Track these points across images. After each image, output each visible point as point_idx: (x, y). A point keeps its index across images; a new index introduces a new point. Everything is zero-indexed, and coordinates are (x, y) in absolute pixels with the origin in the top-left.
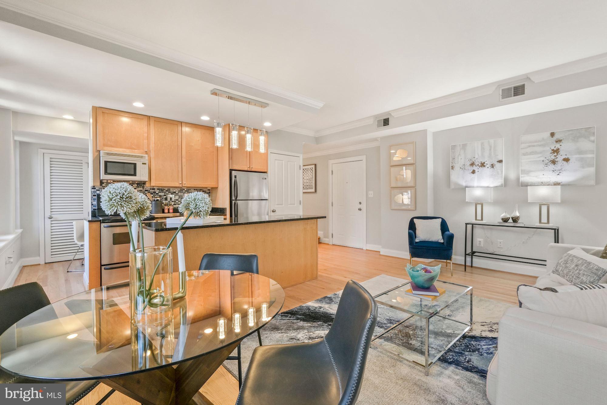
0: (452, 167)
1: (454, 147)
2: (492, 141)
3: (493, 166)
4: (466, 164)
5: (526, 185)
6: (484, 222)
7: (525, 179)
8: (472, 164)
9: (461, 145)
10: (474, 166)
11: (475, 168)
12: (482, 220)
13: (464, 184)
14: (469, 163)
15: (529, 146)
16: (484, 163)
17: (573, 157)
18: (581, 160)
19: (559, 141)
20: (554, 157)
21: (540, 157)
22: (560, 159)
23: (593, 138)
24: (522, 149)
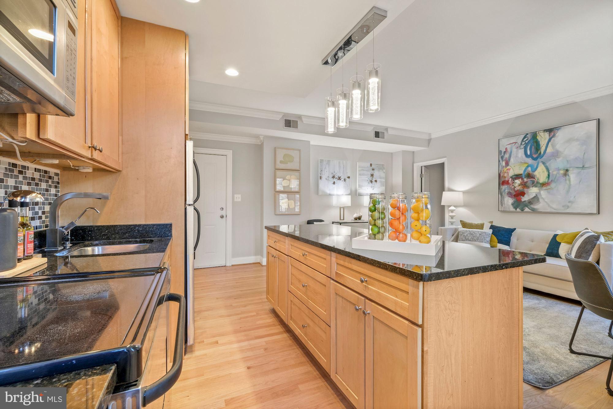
0: (320, 177)
1: (322, 161)
2: (344, 162)
4: (329, 177)
5: (360, 195)
6: (345, 221)
7: (360, 191)
8: (333, 177)
9: (327, 161)
11: (335, 180)
12: (344, 219)
13: (328, 192)
14: (331, 176)
15: (362, 170)
16: (340, 177)
17: (378, 180)
18: (381, 182)
19: (373, 169)
20: (371, 179)
21: (366, 178)
22: (373, 180)
23: (384, 171)
24: (359, 171)
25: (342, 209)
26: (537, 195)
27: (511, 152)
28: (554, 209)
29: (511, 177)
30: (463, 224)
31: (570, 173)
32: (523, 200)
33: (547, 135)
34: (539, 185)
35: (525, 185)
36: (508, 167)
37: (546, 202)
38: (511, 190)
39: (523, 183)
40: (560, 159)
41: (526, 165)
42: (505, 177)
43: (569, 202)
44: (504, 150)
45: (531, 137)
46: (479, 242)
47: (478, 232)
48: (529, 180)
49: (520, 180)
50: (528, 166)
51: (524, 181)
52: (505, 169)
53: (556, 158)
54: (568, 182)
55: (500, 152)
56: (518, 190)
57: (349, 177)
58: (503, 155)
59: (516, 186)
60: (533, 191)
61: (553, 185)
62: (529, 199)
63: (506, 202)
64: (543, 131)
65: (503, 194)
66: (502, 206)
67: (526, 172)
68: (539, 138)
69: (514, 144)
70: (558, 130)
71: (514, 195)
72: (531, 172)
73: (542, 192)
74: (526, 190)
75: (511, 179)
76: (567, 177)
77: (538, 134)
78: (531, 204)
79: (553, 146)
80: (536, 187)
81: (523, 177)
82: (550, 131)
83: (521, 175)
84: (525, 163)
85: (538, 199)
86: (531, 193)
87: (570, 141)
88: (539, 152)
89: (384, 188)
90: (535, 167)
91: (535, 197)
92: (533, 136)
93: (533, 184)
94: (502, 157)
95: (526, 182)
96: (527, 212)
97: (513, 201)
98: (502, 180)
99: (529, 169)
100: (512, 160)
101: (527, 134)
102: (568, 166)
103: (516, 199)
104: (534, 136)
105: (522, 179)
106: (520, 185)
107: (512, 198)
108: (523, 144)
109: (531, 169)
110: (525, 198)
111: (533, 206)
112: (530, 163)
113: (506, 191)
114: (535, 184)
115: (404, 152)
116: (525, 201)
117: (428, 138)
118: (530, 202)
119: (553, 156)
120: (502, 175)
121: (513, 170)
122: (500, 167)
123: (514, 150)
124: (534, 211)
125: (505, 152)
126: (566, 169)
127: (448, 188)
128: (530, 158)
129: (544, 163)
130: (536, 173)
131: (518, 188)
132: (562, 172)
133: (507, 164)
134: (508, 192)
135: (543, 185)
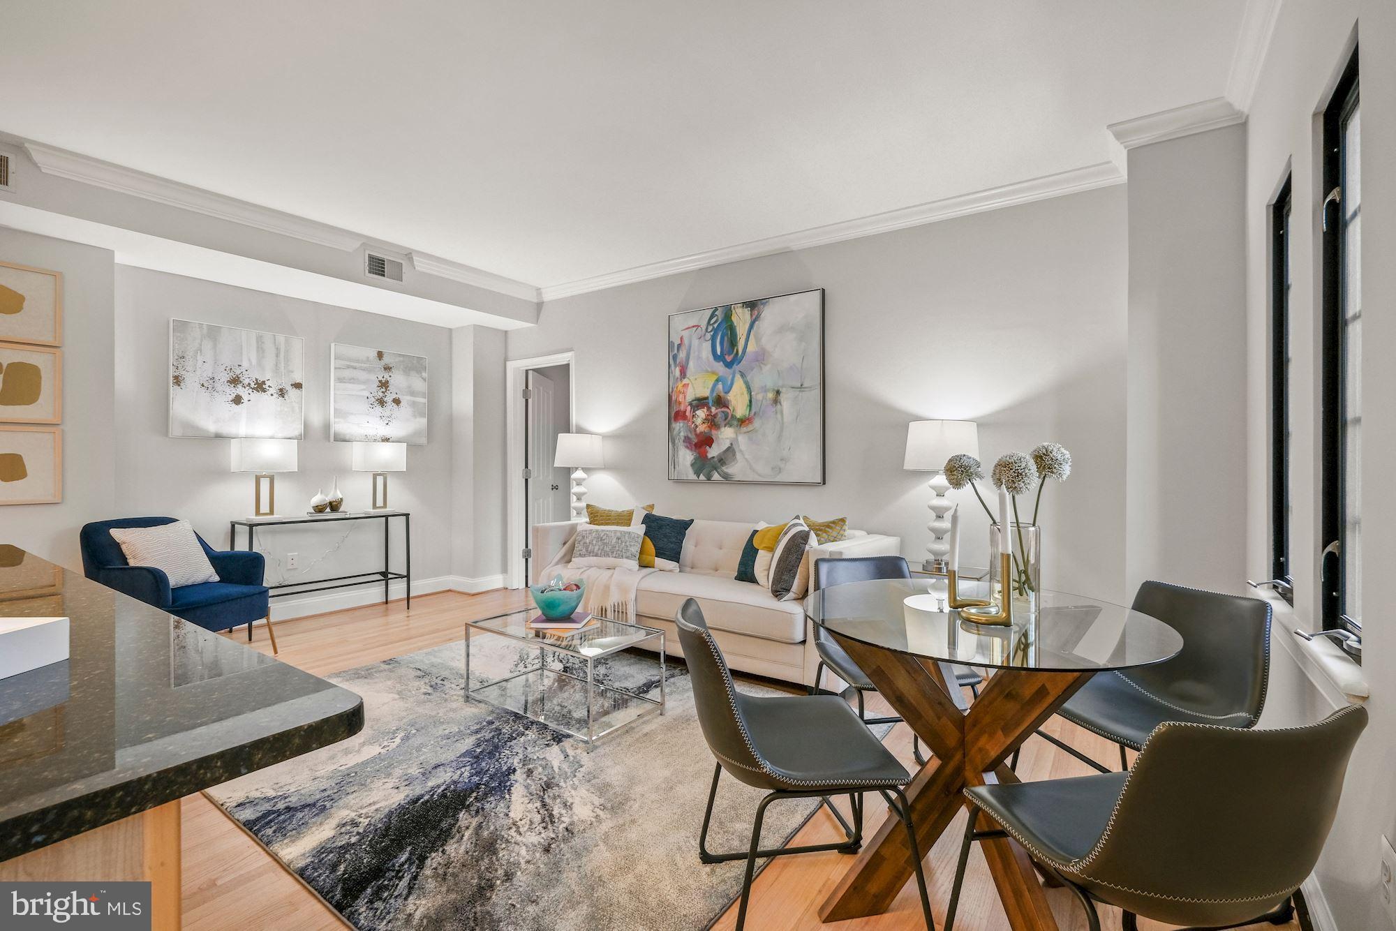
0: (176, 378)
1: (181, 326)
2: (281, 339)
3: (282, 393)
4: (217, 378)
5: (341, 439)
6: (276, 517)
7: (340, 426)
8: (235, 381)
9: (205, 327)
10: (240, 386)
11: (240, 390)
12: (272, 512)
13: (212, 427)
14: (225, 377)
15: (349, 367)
16: (264, 383)
17: (405, 399)
18: (414, 404)
19: (387, 368)
20: (381, 394)
21: (364, 390)
22: (389, 399)
23: (424, 375)
24: (335, 368)
25: (265, 478)
26: (732, 444)
27: (690, 347)
28: (760, 475)
29: (690, 404)
30: (591, 514)
31: (782, 397)
32: (710, 456)
33: (747, 312)
34: (735, 423)
35: (712, 422)
36: (685, 381)
37: (746, 459)
38: (691, 432)
39: (710, 417)
40: (769, 366)
41: (715, 377)
42: (680, 403)
43: (782, 460)
44: (677, 342)
45: (723, 316)
46: (615, 557)
47: (615, 532)
48: (720, 410)
49: (705, 410)
50: (717, 381)
51: (711, 412)
52: (680, 385)
53: (762, 365)
54: (779, 416)
55: (671, 344)
56: (701, 433)
57: (298, 386)
58: (676, 351)
59: (697, 424)
60: (725, 435)
61: (757, 423)
62: (719, 455)
63: (681, 459)
64: (741, 305)
65: (676, 442)
66: (674, 468)
67: (715, 394)
68: (734, 318)
69: (695, 328)
70: (764, 304)
71: (696, 444)
72: (722, 394)
73: (740, 438)
74: (714, 432)
75: (689, 408)
76: (779, 406)
77: (733, 311)
78: (722, 465)
79: (758, 340)
80: (731, 426)
81: (710, 404)
82: (752, 305)
83: (706, 398)
84: (713, 373)
85: (734, 455)
86: (722, 439)
87: (782, 329)
88: (735, 350)
89: (423, 421)
90: (729, 383)
91: (728, 449)
92: (726, 313)
93: (726, 419)
94: (675, 357)
95: (715, 416)
96: (717, 482)
97: (693, 457)
98: (675, 409)
99: (720, 386)
100: (691, 364)
101: (716, 309)
102: (780, 383)
103: (699, 453)
104: (728, 312)
105: (709, 409)
106: (706, 420)
107: (691, 450)
108: (709, 331)
109: (723, 388)
110: (713, 452)
111: (727, 468)
112: (721, 374)
113: (682, 434)
114: (730, 420)
115: (479, 330)
116: (713, 457)
117: (535, 300)
118: (722, 460)
119: (757, 361)
120: (674, 398)
121: (694, 388)
122: (671, 379)
123: (695, 342)
124: (727, 478)
125: (679, 346)
126: (776, 389)
127: (576, 426)
128: (722, 363)
129: (743, 375)
130: (731, 397)
131: (702, 428)
132: (771, 395)
133: (683, 373)
134: (685, 437)
135: (743, 422)
